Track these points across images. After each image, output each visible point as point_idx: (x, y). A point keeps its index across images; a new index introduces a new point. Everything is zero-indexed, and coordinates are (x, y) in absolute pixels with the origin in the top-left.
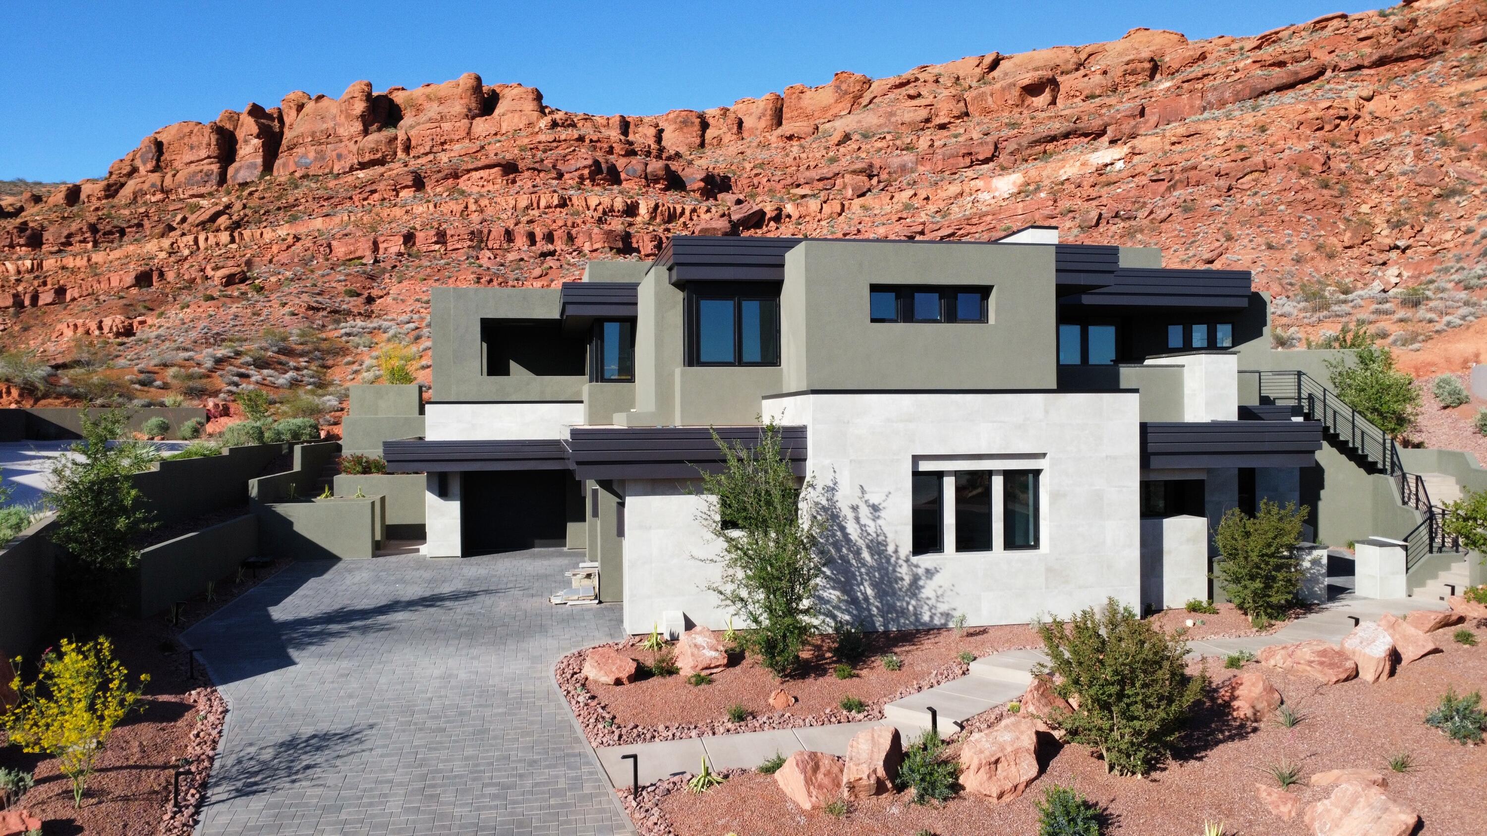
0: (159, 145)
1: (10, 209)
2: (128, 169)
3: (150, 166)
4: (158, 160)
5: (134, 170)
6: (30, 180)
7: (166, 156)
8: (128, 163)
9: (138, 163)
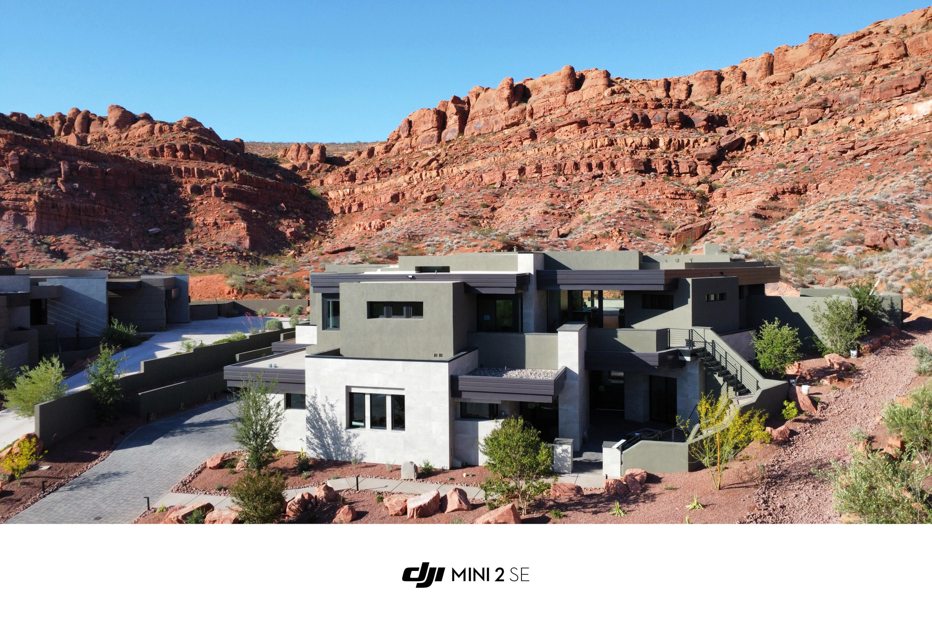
0: (410, 123)
1: (348, 160)
2: (396, 136)
3: (406, 134)
4: (409, 131)
5: (399, 137)
7: (414, 128)
8: (397, 133)
9: (401, 133)
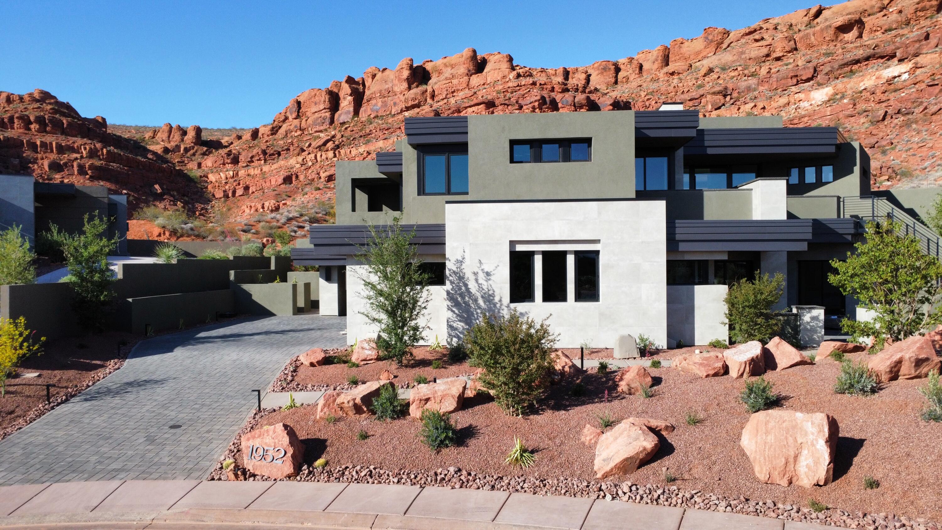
0: (299, 103)
1: (226, 144)
2: (283, 118)
3: (294, 116)
4: (298, 112)
5: (286, 118)
6: (238, 128)
7: (303, 110)
8: (283, 114)
9: (288, 114)
